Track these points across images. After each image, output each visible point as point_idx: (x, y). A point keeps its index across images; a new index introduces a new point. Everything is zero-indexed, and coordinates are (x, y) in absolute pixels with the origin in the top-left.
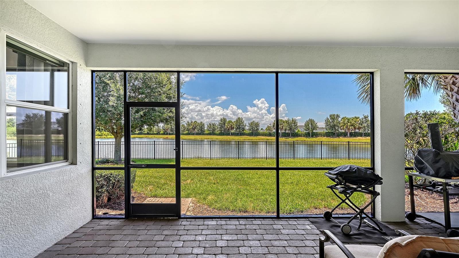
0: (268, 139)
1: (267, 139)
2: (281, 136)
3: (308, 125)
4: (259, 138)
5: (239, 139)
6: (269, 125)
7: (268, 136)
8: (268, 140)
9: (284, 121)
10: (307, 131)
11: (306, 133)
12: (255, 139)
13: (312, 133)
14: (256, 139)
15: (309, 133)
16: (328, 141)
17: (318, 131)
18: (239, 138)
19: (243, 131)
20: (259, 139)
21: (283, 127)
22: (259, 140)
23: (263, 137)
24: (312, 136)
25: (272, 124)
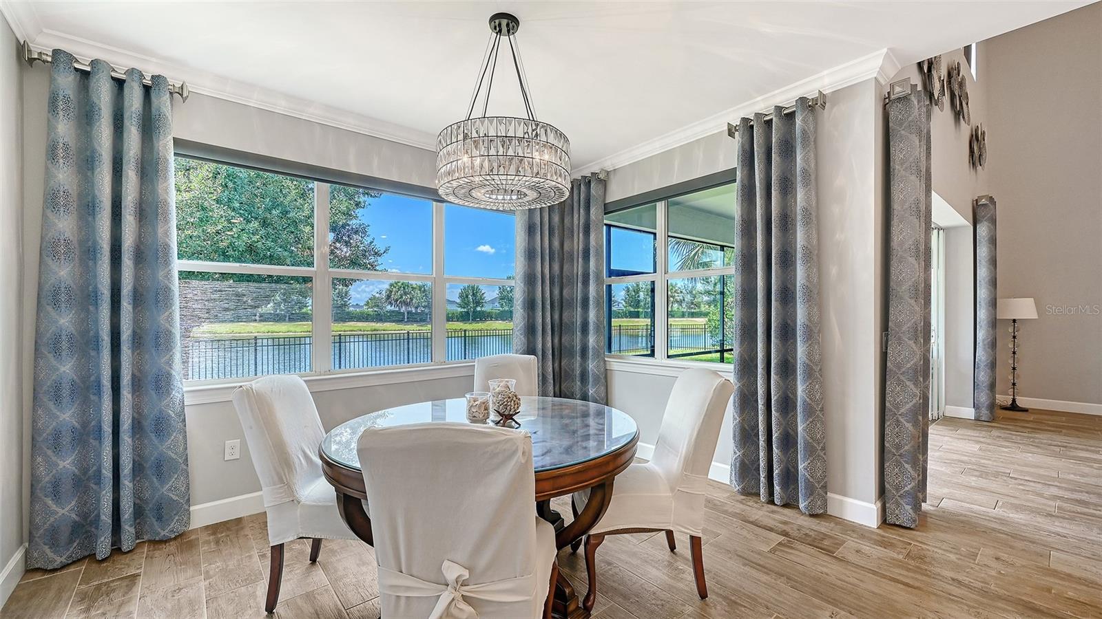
0: (377, 328)
1: (373, 328)
2: (406, 320)
3: (467, 297)
4: (351, 326)
5: (291, 332)
6: (377, 295)
7: (373, 321)
8: (375, 330)
9: (415, 286)
10: (465, 310)
11: (461, 312)
12: (339, 329)
13: (475, 312)
14: (343, 329)
15: (467, 313)
16: (505, 328)
17: (487, 308)
18: (292, 329)
19: (300, 308)
20: (351, 329)
21: (411, 299)
22: (352, 331)
23: (360, 324)
24: (474, 320)
25: (384, 292)
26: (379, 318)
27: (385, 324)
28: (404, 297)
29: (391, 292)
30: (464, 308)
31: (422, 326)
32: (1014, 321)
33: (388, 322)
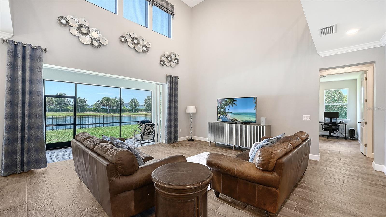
2: (109, 112)
3: (132, 103)
6: (97, 102)
7: (96, 112)
9: (112, 99)
10: (131, 108)
11: (130, 109)
13: (135, 109)
15: (132, 109)
17: (139, 108)
21: (111, 104)
23: (90, 113)
24: (135, 112)
25: (100, 101)
26: (98, 111)
27: (100, 113)
28: (108, 103)
29: (102, 101)
30: (131, 107)
31: (114, 114)
32: (191, 113)
33: (101, 112)
